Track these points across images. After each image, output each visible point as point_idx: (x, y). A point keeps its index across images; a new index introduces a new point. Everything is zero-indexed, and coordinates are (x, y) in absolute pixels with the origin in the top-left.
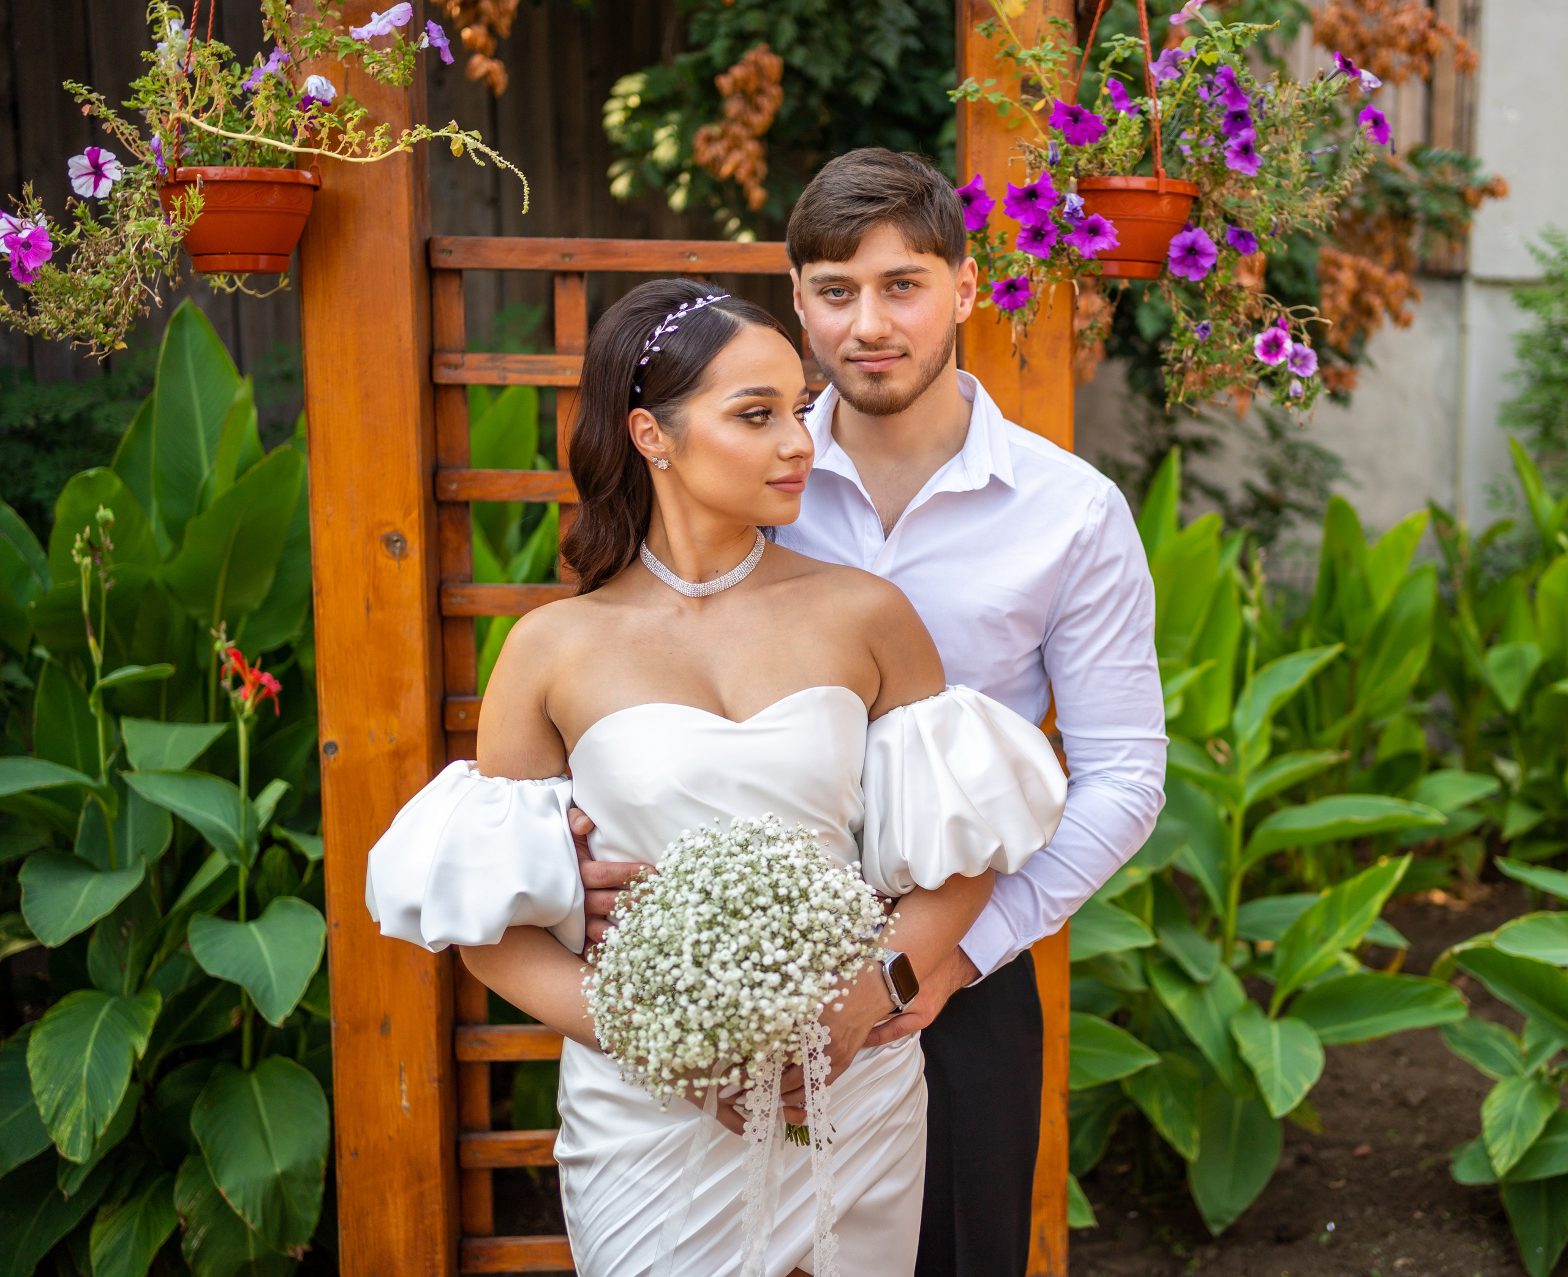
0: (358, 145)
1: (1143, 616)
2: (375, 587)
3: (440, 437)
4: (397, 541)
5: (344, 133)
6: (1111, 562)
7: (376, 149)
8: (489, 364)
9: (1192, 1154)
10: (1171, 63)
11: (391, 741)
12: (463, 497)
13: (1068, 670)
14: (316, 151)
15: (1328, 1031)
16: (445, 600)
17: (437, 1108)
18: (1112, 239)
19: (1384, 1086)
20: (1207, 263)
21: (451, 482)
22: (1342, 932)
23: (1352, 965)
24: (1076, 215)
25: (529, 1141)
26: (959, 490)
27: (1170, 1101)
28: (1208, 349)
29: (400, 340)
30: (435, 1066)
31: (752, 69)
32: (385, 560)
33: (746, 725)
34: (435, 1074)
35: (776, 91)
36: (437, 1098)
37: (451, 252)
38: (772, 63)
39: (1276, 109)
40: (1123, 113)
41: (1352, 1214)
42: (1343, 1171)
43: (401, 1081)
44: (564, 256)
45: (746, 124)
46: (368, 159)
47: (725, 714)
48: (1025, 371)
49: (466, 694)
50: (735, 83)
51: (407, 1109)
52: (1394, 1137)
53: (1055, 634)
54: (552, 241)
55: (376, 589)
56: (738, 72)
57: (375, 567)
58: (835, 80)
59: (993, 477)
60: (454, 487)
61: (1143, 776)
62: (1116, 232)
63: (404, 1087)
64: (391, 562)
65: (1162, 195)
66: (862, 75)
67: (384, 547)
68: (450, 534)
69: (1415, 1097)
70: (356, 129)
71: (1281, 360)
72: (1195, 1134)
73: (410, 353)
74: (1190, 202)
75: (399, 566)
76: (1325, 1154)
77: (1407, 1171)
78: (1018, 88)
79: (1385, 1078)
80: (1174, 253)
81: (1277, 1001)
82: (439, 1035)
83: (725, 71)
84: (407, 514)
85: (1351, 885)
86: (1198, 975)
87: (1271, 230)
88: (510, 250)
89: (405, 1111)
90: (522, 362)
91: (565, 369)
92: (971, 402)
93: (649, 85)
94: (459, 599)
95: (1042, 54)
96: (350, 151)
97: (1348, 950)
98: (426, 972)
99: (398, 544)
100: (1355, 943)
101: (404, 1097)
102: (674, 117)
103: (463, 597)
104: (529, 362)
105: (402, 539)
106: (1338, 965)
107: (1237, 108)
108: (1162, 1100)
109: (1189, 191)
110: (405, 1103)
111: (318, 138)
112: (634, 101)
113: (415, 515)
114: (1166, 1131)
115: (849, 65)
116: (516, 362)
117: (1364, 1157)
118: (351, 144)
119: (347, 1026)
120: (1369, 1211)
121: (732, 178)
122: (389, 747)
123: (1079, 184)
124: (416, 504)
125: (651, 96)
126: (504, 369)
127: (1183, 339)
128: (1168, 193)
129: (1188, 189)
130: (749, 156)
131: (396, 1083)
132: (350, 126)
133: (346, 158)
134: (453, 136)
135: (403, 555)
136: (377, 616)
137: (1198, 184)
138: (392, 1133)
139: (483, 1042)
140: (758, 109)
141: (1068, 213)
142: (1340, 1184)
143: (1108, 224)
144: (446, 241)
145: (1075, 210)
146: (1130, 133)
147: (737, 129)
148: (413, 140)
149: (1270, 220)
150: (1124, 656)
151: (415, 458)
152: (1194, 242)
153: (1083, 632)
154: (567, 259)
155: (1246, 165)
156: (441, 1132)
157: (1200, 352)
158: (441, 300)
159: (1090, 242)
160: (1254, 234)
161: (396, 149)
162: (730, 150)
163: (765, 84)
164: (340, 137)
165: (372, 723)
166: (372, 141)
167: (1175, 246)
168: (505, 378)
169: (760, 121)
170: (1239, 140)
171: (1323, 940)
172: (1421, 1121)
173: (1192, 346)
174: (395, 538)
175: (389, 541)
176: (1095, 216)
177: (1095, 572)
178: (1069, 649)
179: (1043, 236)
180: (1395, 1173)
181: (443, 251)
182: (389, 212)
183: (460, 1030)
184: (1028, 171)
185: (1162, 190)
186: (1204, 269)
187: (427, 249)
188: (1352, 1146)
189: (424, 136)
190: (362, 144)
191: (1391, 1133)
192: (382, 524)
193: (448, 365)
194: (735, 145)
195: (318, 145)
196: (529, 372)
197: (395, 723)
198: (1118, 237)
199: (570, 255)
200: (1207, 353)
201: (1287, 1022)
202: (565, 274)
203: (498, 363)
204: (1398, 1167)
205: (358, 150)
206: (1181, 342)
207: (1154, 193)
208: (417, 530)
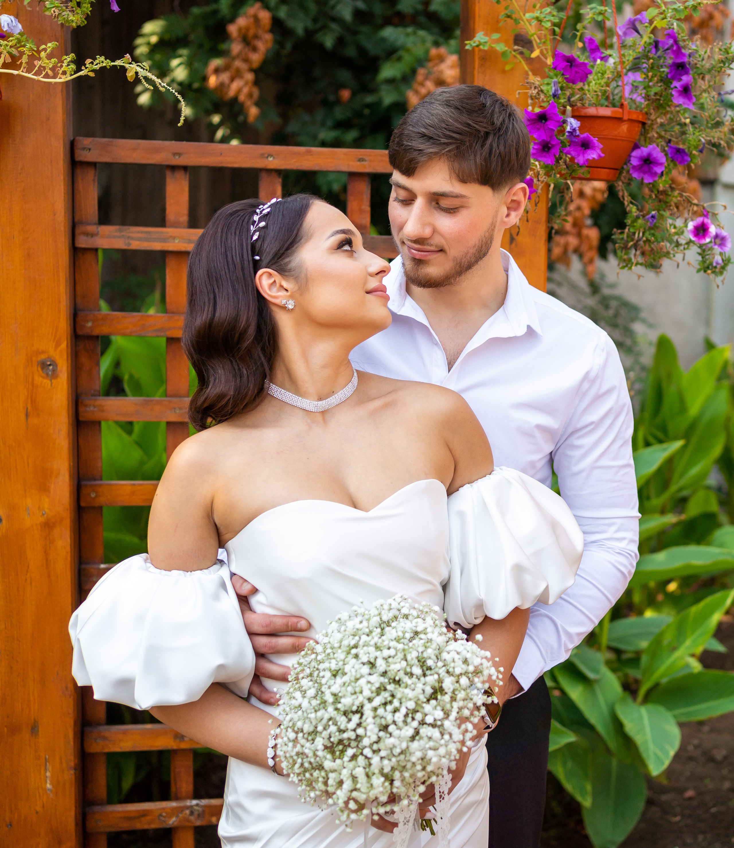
0: (50, 69)
1: (627, 429)
2: (32, 399)
3: (78, 288)
4: (50, 365)
5: (40, 59)
6: (609, 391)
7: (64, 73)
8: (118, 234)
9: (587, 802)
10: (631, 26)
11: (43, 514)
12: (96, 332)
13: (576, 469)
14: (15, 72)
15: (678, 712)
16: (81, 409)
17: (73, 789)
18: (598, 151)
19: (696, 747)
20: (658, 170)
21: (87, 321)
22: (688, 642)
23: (696, 666)
24: (574, 133)
25: (138, 811)
26: (506, 337)
27: (570, 764)
28: (652, 231)
29: (55, 215)
30: (72, 758)
31: (252, 20)
32: (41, 379)
33: (372, 513)
34: (72, 764)
35: (269, 37)
36: (73, 782)
37: (90, 149)
38: (265, 16)
39: (704, 62)
40: (599, 61)
41: (689, 840)
42: (678, 810)
43: (46, 770)
44: (175, 154)
45: (246, 60)
46: (57, 80)
47: (355, 505)
48: (513, 245)
49: (95, 479)
50: (240, 30)
51: (51, 790)
52: (709, 784)
53: (567, 442)
54: (167, 143)
55: (33, 401)
56: (242, 21)
57: (33, 385)
58: (306, 30)
59: (529, 327)
60: (90, 324)
61: (628, 544)
62: (601, 146)
63: (48, 774)
64: (45, 381)
65: (625, 121)
66: (324, 27)
67: (40, 369)
68: (84, 360)
69: (719, 754)
70: (49, 57)
71: (708, 240)
72: (589, 787)
73: (63, 224)
74: (640, 125)
75: (52, 384)
76: (664, 798)
77: (723, 808)
78: (512, 41)
79: (696, 742)
80: (634, 162)
81: (642, 691)
82: (75, 734)
83: (232, 20)
84: (58, 345)
85: (694, 610)
86: (591, 675)
87: (700, 148)
88: (134, 149)
89: (48, 792)
90: (142, 232)
91: (174, 238)
92: (506, 270)
93: (166, 30)
94: (92, 408)
95: (542, 16)
96: (44, 73)
97: (693, 655)
98: (67, 688)
99: (51, 367)
100: (699, 650)
101: (48, 781)
102: (184, 52)
103: (95, 406)
104: (147, 232)
105: (54, 364)
106: (687, 666)
107: (679, 61)
108: (564, 764)
109: (640, 118)
110: (48, 786)
111: (18, 63)
112: (154, 39)
113: (64, 345)
114: (568, 786)
115: (315, 20)
116: (138, 232)
117: (690, 799)
118: (44, 68)
119: (6, 729)
120: (700, 837)
121: (235, 100)
122: (42, 519)
123: (573, 111)
124: (65, 338)
125: (167, 37)
126: (129, 237)
127: (635, 224)
128: (630, 120)
129: (641, 117)
130: (246, 83)
131: (42, 771)
132: (43, 54)
133: (40, 78)
134: (127, 66)
135: (54, 375)
136: (34, 421)
137: (646, 113)
138: (38, 808)
139: (105, 738)
140: (255, 49)
141: (569, 132)
142: (678, 818)
143: (595, 140)
144: (86, 141)
145: (574, 130)
146: (606, 76)
147: (238, 63)
148: (97, 67)
149: (700, 140)
150: (615, 459)
151: (65, 303)
152: (649, 155)
153: (587, 441)
154: (177, 157)
155: (686, 101)
156: (76, 807)
157: (647, 234)
158: (80, 185)
159: (583, 154)
160: (686, 151)
161: (81, 73)
162: (232, 79)
163: (260, 32)
164: (36, 62)
165: (29, 502)
166: (61, 66)
167: (635, 157)
168: (129, 244)
169: (256, 58)
170: (681, 83)
171: (674, 649)
172: (725, 772)
173: (642, 230)
174: (49, 363)
175: (44, 365)
176: (585, 135)
177: (599, 397)
178: (577, 453)
179: (549, 148)
180: (714, 810)
181: (84, 149)
182: (48, 119)
183: (87, 729)
184: (530, 101)
185: (626, 118)
186: (655, 174)
187: (72, 147)
188: (681, 791)
189: (104, 65)
190: (53, 69)
191: (707, 781)
192: (39, 352)
193: (87, 234)
194: (237, 75)
195: (18, 68)
196: (147, 240)
197: (46, 502)
198: (603, 150)
199: (179, 154)
200: (653, 235)
201: (650, 706)
202: (173, 168)
203: (124, 233)
204: (714, 806)
205: (50, 73)
206: (634, 226)
207: (620, 120)
208: (65, 357)
